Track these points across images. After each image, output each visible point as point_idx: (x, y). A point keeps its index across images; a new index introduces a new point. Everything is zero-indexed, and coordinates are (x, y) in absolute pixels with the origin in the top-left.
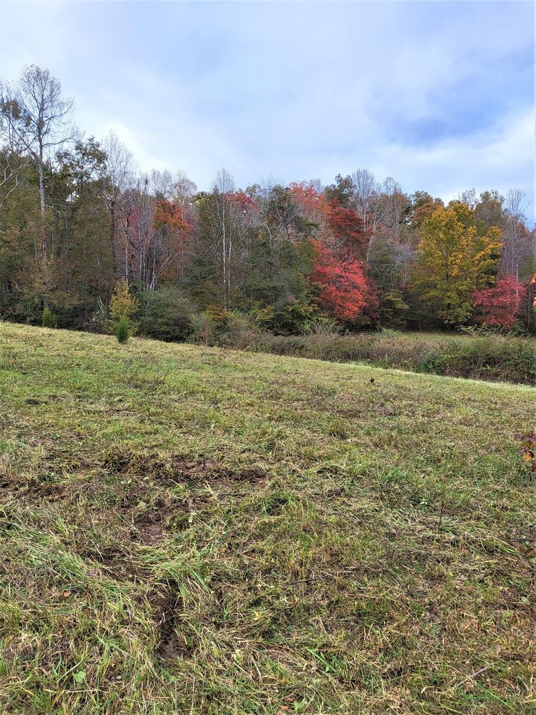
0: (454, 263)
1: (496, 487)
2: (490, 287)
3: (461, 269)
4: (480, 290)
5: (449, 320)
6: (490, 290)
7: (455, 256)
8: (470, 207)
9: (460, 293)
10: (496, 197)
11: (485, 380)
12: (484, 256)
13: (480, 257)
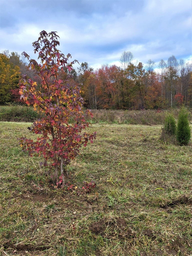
0: (2, 78)
1: (15, 158)
2: (17, 88)
3: (6, 81)
4: (13, 89)
5: (2, 100)
6: (17, 89)
7: (3, 75)
8: (7, 57)
9: (6, 90)
10: (17, 55)
11: (16, 121)
12: (14, 76)
13: (13, 77)
